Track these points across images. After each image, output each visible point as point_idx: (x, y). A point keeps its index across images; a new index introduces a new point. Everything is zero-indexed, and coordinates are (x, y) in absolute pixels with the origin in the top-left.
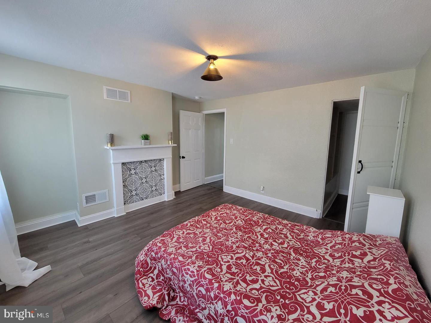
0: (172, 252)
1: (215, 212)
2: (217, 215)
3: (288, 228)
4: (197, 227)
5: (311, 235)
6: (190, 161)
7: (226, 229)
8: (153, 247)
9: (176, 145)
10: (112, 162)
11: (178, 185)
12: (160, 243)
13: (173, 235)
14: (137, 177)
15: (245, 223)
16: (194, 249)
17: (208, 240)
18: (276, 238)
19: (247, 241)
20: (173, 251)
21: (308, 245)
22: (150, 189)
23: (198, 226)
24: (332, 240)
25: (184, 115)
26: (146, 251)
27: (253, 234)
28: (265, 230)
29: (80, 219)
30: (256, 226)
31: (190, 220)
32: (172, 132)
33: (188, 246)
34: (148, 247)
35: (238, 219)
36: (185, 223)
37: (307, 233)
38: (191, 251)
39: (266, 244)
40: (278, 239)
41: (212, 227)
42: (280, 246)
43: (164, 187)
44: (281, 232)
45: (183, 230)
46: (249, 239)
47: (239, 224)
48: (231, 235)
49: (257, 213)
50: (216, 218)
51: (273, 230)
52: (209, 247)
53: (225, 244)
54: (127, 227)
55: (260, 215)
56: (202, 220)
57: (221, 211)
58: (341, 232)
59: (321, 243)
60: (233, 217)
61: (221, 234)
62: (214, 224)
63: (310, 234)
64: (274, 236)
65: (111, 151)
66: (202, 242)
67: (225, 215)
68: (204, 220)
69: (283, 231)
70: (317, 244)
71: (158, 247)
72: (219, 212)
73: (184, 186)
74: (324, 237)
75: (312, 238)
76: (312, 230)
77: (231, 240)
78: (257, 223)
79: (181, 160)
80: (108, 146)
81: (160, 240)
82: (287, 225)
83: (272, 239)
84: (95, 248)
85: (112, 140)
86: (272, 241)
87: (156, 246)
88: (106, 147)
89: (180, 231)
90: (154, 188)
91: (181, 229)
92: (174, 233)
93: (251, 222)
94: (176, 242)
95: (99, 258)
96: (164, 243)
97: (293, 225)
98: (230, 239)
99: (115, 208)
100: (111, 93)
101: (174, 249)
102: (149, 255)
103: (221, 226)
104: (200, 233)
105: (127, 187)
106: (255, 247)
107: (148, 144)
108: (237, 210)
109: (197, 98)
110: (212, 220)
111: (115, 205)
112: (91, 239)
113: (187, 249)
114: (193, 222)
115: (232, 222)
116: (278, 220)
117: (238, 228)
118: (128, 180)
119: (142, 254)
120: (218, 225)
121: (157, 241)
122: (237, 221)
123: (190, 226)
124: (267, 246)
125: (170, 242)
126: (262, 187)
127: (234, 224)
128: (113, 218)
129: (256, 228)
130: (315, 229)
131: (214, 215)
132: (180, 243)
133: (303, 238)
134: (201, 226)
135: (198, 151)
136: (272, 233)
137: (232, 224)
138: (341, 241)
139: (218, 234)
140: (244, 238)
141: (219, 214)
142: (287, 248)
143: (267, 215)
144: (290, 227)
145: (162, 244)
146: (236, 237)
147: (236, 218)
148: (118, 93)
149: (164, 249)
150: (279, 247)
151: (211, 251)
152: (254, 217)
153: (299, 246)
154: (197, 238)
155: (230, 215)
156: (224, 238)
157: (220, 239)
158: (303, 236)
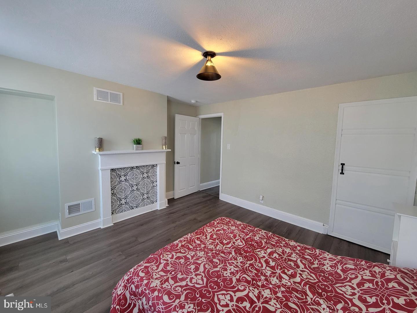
0: (156, 286)
1: (211, 227)
2: (213, 233)
3: (298, 252)
4: (189, 249)
5: (328, 264)
6: (185, 167)
7: (223, 252)
8: (134, 277)
9: (170, 150)
10: (100, 168)
11: (171, 192)
12: (142, 272)
13: (160, 260)
14: (127, 184)
15: (246, 245)
16: (184, 283)
17: (202, 269)
18: (284, 267)
19: (250, 271)
20: (158, 286)
21: (326, 279)
22: (141, 197)
23: (191, 247)
24: (357, 273)
25: (179, 119)
26: (126, 281)
27: (256, 260)
28: (270, 254)
29: (62, 231)
30: (258, 248)
31: (181, 239)
32: (166, 136)
33: (176, 277)
34: (129, 277)
35: (237, 238)
36: (175, 243)
37: (321, 260)
38: (180, 286)
39: (274, 277)
40: (287, 269)
41: (207, 249)
42: (292, 280)
43: (156, 195)
44: (290, 258)
45: (172, 253)
46: (251, 268)
47: (239, 245)
48: (230, 261)
49: (259, 230)
50: (212, 236)
51: (280, 255)
52: (203, 280)
53: (223, 275)
54: (112, 241)
55: (262, 233)
56: (195, 238)
57: (218, 227)
58: (366, 263)
59: (343, 277)
60: (232, 235)
61: (218, 259)
62: (210, 244)
63: (325, 262)
64: (281, 263)
65: (99, 156)
66: (194, 272)
67: (222, 232)
68: (198, 238)
69: (292, 256)
70: (338, 279)
71: (140, 277)
72: (215, 228)
73: (179, 193)
74: (346, 267)
75: (330, 268)
76: (328, 257)
77: (230, 270)
78: (259, 245)
79: (176, 165)
80: (96, 151)
81: (143, 267)
82: (296, 247)
83: (280, 269)
84: (71, 269)
85: (100, 144)
86: (280, 272)
87: (138, 276)
88: (94, 152)
89: (168, 254)
90: (145, 196)
91: (171, 251)
92: (161, 256)
93: (253, 243)
94: (162, 270)
95: (73, 284)
96: (147, 273)
97: (303, 247)
98: (229, 267)
99: (102, 219)
100: (102, 95)
101: (158, 282)
102: (129, 287)
103: (218, 248)
104: (192, 257)
105: (116, 195)
106: (260, 280)
107: (141, 148)
108: (236, 226)
109: (193, 101)
110: (206, 238)
111: (102, 216)
112: (69, 257)
113: (175, 283)
114: (185, 241)
115: (230, 242)
116: (284, 241)
117: (238, 251)
118: (117, 187)
119: (120, 285)
120: (214, 246)
121: (140, 268)
122: (236, 240)
123: (181, 248)
124: (274, 280)
125: (156, 271)
126: (261, 197)
127: (232, 246)
128: (99, 230)
129: (258, 251)
130: (330, 256)
131: (210, 232)
132: (166, 272)
133: (318, 268)
134: (194, 247)
135: (193, 156)
136: (279, 259)
137: (230, 245)
138: (369, 276)
139: (214, 260)
140: (245, 266)
141: (215, 230)
142: (300, 283)
143: (271, 233)
144: (299, 251)
145: (145, 274)
146: (236, 265)
147: (235, 236)
148: (109, 95)
149: (147, 281)
150: (290, 282)
151: (204, 287)
152: (255, 236)
153: (315, 280)
154: (188, 265)
155: (227, 232)
156: (221, 265)
157: (216, 267)
158: (317, 264)
